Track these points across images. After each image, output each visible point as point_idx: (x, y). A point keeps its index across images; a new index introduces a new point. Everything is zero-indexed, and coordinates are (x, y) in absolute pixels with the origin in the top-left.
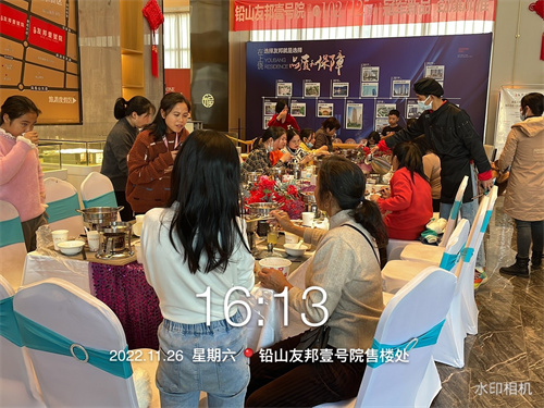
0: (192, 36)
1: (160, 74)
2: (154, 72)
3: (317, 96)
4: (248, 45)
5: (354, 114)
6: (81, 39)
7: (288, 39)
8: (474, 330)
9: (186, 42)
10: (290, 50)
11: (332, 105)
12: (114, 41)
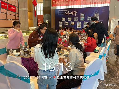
0: (44, 8)
1: (36, 16)
2: (35, 16)
3: (71, 21)
4: (56, 9)
5: (79, 24)
6: (19, 9)
7: (64, 8)
8: (106, 72)
9: (42, 9)
10: (65, 11)
11: (74, 22)
12: (26, 9)
